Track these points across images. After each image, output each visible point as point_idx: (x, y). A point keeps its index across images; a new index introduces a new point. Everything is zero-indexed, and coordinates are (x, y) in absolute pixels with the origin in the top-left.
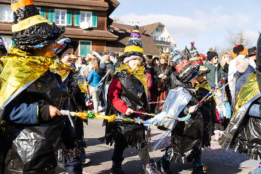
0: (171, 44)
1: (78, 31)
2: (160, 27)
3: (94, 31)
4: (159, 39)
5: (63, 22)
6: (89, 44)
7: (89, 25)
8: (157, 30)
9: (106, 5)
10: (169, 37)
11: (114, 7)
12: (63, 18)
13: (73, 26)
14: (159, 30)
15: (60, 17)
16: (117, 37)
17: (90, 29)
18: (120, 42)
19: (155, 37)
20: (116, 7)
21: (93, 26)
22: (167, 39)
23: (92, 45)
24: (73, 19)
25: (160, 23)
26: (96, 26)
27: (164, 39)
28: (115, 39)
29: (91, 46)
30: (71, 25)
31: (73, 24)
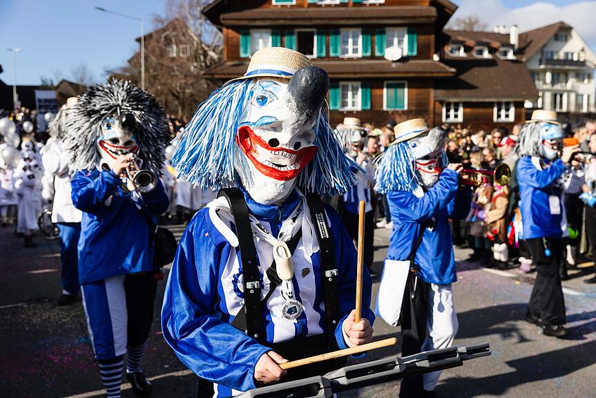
0: (588, 64)
1: (382, 64)
2: (563, 32)
3: (411, 64)
4: (561, 56)
5: (355, 51)
6: (402, 86)
7: (402, 53)
8: (556, 37)
9: (433, 11)
10: (583, 50)
11: (447, 13)
12: (355, 43)
13: (373, 57)
14: (560, 37)
15: (350, 41)
16: (453, 70)
17: (403, 59)
18: (461, 80)
19: (552, 53)
20: (450, 13)
21: (410, 54)
22: (579, 54)
23: (408, 88)
24: (373, 43)
25: (562, 23)
26: (415, 53)
27: (572, 54)
28: (450, 75)
29: (406, 90)
30: (369, 54)
31: (373, 52)
